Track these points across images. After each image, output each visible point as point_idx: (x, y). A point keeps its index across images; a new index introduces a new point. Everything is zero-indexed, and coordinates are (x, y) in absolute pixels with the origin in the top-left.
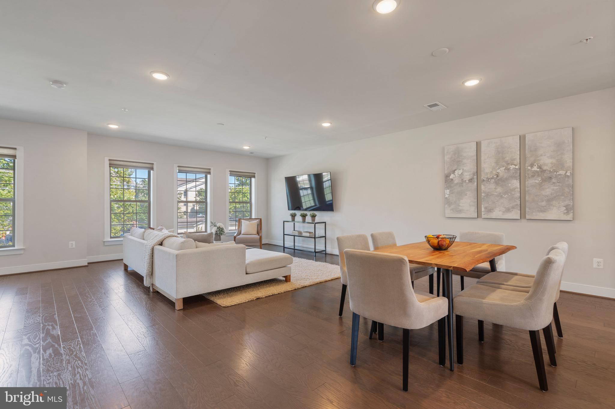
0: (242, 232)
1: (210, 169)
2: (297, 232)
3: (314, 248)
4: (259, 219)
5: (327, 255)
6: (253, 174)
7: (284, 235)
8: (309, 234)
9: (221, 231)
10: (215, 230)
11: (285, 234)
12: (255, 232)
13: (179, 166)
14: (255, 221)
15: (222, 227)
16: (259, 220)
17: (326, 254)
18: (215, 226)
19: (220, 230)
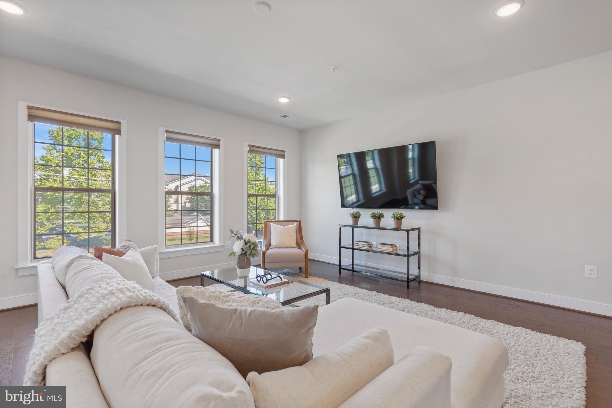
0: (273, 243)
1: (219, 140)
2: (366, 244)
3: (406, 272)
4: (297, 221)
5: (421, 284)
6: (281, 153)
7: (340, 247)
8: (391, 249)
9: (253, 249)
10: (241, 247)
11: (342, 245)
12: (294, 244)
13: (167, 132)
14: (292, 226)
15: (253, 241)
16: (298, 223)
17: (420, 282)
18: (240, 238)
19: (250, 246)
